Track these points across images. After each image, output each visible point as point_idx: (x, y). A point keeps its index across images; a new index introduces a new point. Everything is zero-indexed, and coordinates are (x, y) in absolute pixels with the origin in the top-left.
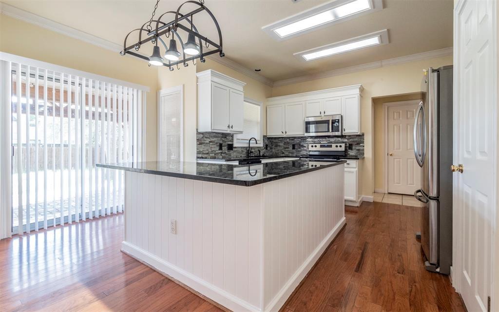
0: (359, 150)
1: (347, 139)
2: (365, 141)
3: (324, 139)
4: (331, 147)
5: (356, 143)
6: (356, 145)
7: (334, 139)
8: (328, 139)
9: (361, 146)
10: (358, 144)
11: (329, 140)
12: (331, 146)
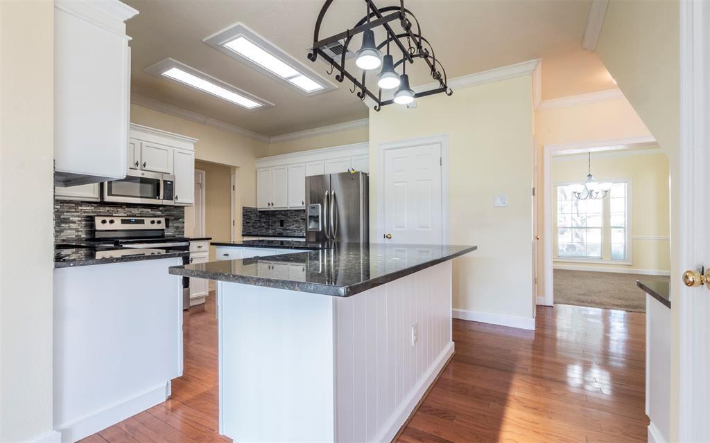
0: (177, 228)
1: (161, 211)
2: (185, 215)
3: (119, 210)
4: (144, 223)
5: (173, 218)
6: (173, 220)
7: (140, 210)
8: (126, 209)
9: (180, 223)
10: (177, 219)
11: (131, 212)
12: (142, 222)
